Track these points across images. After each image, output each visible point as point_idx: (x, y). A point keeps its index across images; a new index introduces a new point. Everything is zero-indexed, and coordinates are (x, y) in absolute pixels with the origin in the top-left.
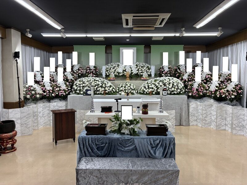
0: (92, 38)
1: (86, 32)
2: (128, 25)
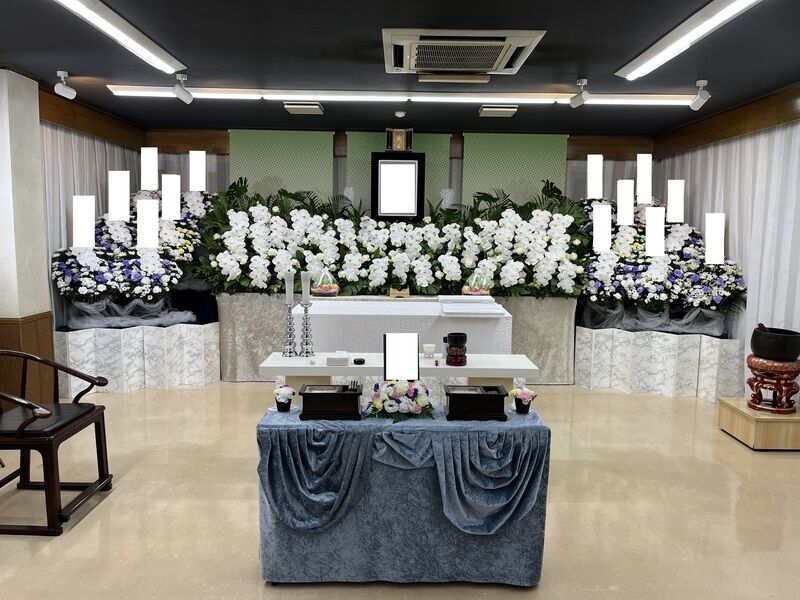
0: (280, 104)
1: (261, 84)
2: (401, 66)
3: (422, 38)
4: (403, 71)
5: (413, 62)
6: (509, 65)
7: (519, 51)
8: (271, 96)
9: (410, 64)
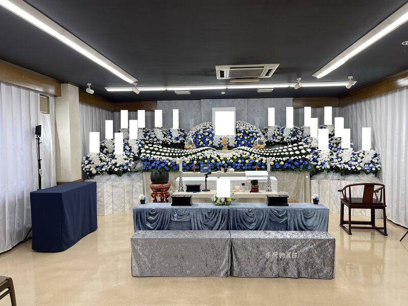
0: (174, 91)
1: (166, 85)
3: (231, 68)
4: (224, 78)
5: (228, 75)
6: (267, 74)
7: (270, 71)
8: (170, 89)
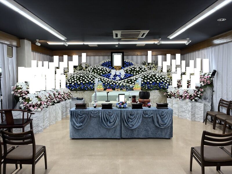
0: (88, 45)
1: (83, 41)
2: (117, 37)
3: (122, 32)
6: (142, 36)
7: (144, 34)
8: (86, 43)
9: (119, 37)
